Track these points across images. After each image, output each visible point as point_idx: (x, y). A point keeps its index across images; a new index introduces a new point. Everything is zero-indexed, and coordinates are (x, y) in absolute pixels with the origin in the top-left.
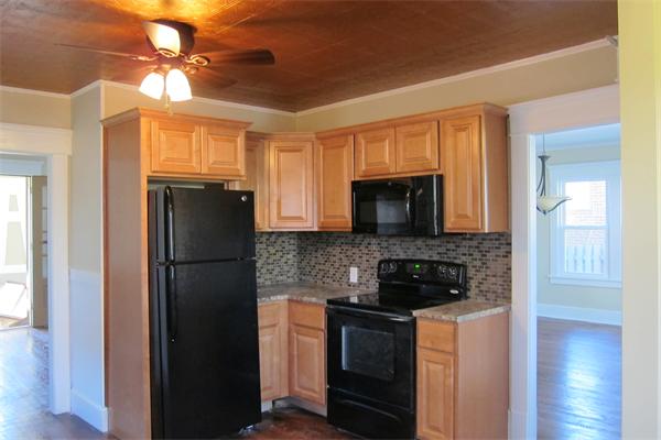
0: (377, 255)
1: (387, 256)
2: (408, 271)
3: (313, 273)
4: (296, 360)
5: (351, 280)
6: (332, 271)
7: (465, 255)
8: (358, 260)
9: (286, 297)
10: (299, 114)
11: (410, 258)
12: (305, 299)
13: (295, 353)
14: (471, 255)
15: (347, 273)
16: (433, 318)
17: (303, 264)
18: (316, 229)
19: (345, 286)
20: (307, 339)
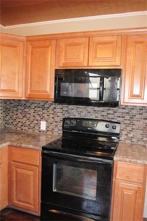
0: (60, 114)
1: (66, 116)
2: (83, 125)
3: (15, 123)
4: (15, 184)
5: (42, 129)
6: (28, 123)
7: (119, 117)
8: (46, 117)
9: (8, 143)
10: (7, 27)
11: (83, 117)
12: (23, 145)
13: (14, 179)
14: (124, 117)
15: (38, 124)
16: (130, 162)
17: (8, 118)
18: (24, 99)
19: (37, 131)
20: (24, 171)
